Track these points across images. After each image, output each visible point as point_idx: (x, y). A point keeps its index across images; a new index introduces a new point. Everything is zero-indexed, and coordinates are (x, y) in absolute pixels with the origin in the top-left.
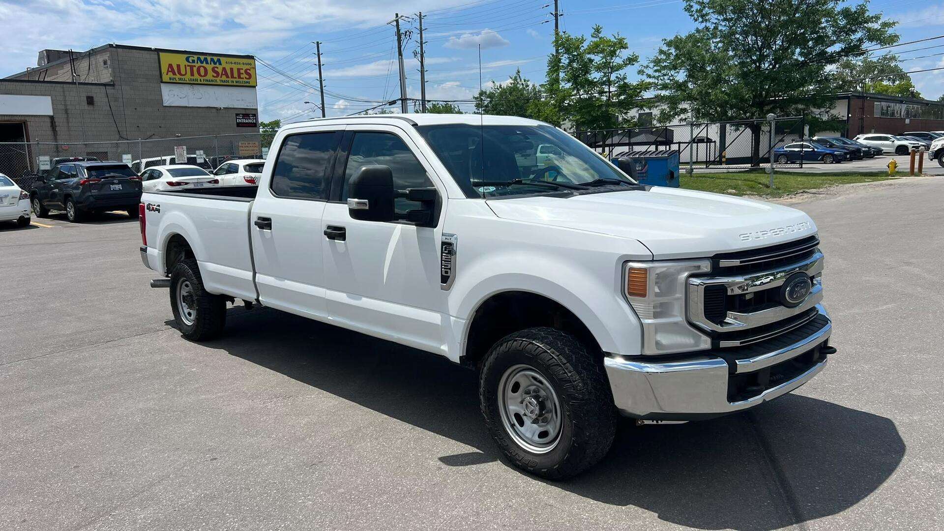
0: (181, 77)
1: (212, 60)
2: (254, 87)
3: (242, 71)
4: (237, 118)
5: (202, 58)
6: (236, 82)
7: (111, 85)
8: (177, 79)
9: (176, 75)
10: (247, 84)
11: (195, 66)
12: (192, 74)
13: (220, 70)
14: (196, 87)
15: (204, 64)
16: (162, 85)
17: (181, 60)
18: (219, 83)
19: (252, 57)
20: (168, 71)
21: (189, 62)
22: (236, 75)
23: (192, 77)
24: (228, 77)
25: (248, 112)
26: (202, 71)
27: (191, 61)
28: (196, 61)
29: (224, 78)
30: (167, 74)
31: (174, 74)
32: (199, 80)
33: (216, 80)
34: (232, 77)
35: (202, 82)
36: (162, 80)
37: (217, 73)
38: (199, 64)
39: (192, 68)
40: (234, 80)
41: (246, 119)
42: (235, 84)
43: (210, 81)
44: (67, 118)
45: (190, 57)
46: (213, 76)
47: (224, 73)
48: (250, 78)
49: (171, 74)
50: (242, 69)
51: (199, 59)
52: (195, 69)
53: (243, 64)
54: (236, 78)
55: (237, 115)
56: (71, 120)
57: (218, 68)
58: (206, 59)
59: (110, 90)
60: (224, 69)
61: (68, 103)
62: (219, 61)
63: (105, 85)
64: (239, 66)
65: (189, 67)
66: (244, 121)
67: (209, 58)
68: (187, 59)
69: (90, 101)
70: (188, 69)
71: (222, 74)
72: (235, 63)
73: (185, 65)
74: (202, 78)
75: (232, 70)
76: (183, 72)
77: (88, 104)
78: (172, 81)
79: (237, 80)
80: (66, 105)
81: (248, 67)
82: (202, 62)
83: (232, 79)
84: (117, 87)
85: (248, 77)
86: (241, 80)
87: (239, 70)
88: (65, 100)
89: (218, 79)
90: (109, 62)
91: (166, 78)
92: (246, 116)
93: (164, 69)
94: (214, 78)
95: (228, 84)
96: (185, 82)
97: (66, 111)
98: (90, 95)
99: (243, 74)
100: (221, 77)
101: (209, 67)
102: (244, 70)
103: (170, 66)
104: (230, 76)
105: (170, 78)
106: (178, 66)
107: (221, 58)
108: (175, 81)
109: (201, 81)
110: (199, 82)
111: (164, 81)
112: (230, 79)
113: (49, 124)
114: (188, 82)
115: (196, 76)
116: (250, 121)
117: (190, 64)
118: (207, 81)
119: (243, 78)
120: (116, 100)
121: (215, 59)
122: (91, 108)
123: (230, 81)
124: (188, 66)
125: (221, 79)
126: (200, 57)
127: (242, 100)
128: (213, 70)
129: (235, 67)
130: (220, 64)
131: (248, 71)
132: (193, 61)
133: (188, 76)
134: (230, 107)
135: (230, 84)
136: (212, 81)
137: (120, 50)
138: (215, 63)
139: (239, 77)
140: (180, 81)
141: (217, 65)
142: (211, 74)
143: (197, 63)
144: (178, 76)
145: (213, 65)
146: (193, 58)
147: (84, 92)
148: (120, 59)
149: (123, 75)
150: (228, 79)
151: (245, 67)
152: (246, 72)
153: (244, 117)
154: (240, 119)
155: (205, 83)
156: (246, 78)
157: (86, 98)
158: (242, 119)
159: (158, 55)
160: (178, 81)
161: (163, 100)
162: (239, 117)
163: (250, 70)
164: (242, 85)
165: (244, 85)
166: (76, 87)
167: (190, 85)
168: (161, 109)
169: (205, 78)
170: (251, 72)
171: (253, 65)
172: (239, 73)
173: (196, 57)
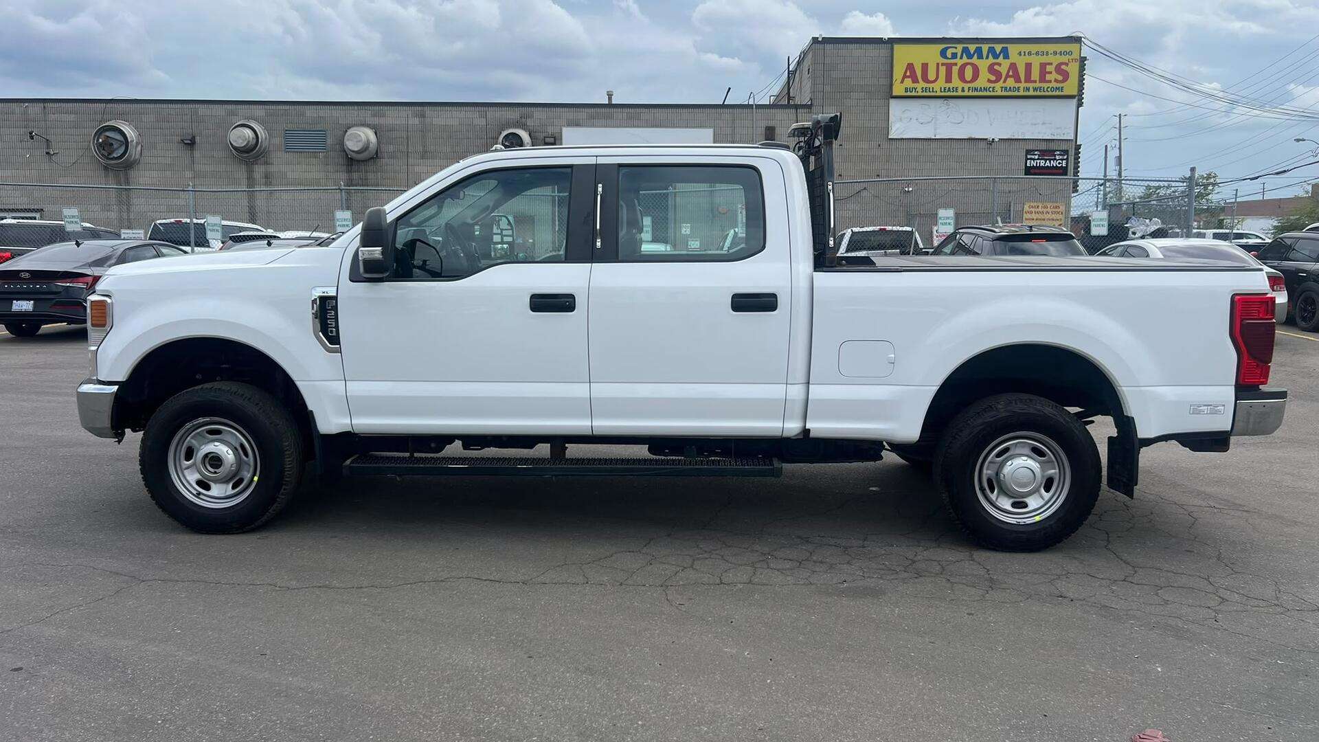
1: (992, 50)
2: (1073, 97)
3: (1053, 68)
4: (1027, 159)
5: (972, 48)
6: (1035, 89)
7: (809, 107)
8: (919, 89)
9: (917, 82)
10: (1058, 93)
11: (956, 64)
12: (949, 79)
13: (1004, 69)
14: (952, 102)
15: (975, 60)
17: (931, 55)
18: (999, 93)
19: (1077, 40)
20: (905, 76)
21: (946, 57)
22: (1035, 74)
23: (948, 85)
24: (1018, 80)
25: (1052, 146)
26: (969, 73)
27: (949, 55)
28: (959, 56)
29: (1011, 82)
30: (902, 82)
31: (915, 80)
32: (960, 89)
33: (993, 88)
34: (1028, 79)
35: (966, 93)
36: (891, 92)
37: (998, 75)
38: (965, 60)
39: (949, 68)
40: (1031, 85)
41: (1046, 160)
42: (1031, 93)
43: (981, 91)
45: (947, 48)
46: (989, 81)
47: (1011, 73)
48: (1065, 79)
49: (908, 83)
50: (1051, 64)
51: (965, 50)
52: (955, 70)
53: (1053, 54)
54: (1035, 82)
55: (1028, 152)
58: (979, 52)
59: (803, 114)
60: (1013, 66)
61: (737, 138)
62: (1005, 51)
63: (796, 106)
64: (1044, 59)
65: (944, 67)
66: (1042, 164)
68: (943, 53)
69: (770, 135)
70: (943, 70)
71: (1008, 76)
72: (1037, 53)
73: (938, 64)
74: (966, 86)
75: (1028, 66)
76: (932, 76)
77: (765, 139)
78: (909, 94)
79: (1037, 85)
81: (1064, 59)
82: (970, 56)
83: (1027, 84)
84: (814, 109)
85: (1060, 78)
86: (1045, 85)
87: (1043, 66)
88: (733, 134)
89: (998, 86)
90: (811, 70)
91: (898, 89)
92: (1047, 153)
93: (899, 72)
94: (993, 85)
95: (1014, 93)
96: (936, 94)
98: (771, 124)
99: (1051, 73)
100: (1005, 82)
101: (983, 65)
102: (1054, 65)
103: (910, 67)
104: (1022, 76)
105: (904, 89)
106: (925, 67)
107: (1009, 47)
108: (913, 94)
109: (963, 90)
110: (960, 93)
111: (897, 93)
112: (1022, 86)
114: (939, 94)
115: (956, 82)
116: (1054, 163)
117: (949, 61)
118: (976, 89)
119: (1050, 81)
121: (996, 48)
123: (1022, 89)
124: (943, 64)
125: (1004, 85)
126: (967, 47)
127: (1044, 124)
128: (991, 69)
129: (1036, 62)
130: (1006, 57)
131: (1063, 67)
132: (954, 56)
133: (941, 83)
134: (1016, 137)
135: (1022, 93)
136: (985, 89)
137: (828, 47)
138: (996, 56)
139: (1043, 79)
140: (924, 94)
141: (1001, 59)
142: (983, 80)
143: (961, 58)
144: (922, 84)
145: (991, 60)
146: (954, 50)
147: (762, 120)
148: (828, 61)
149: (828, 88)
150: (1017, 85)
151: (1056, 60)
152: (1058, 69)
153: (1044, 155)
154: (1034, 159)
155: (971, 94)
156: (1056, 81)
157: (763, 129)
158: (1038, 159)
159: (892, 49)
160: (920, 94)
161: (890, 129)
162: (1033, 157)
163: (1067, 64)
164: (1047, 94)
165: (1050, 93)
166: (752, 113)
167: (942, 100)
168: (885, 145)
169: (972, 85)
170: (1070, 68)
171: (1075, 56)
172: (1043, 73)
173: (960, 47)
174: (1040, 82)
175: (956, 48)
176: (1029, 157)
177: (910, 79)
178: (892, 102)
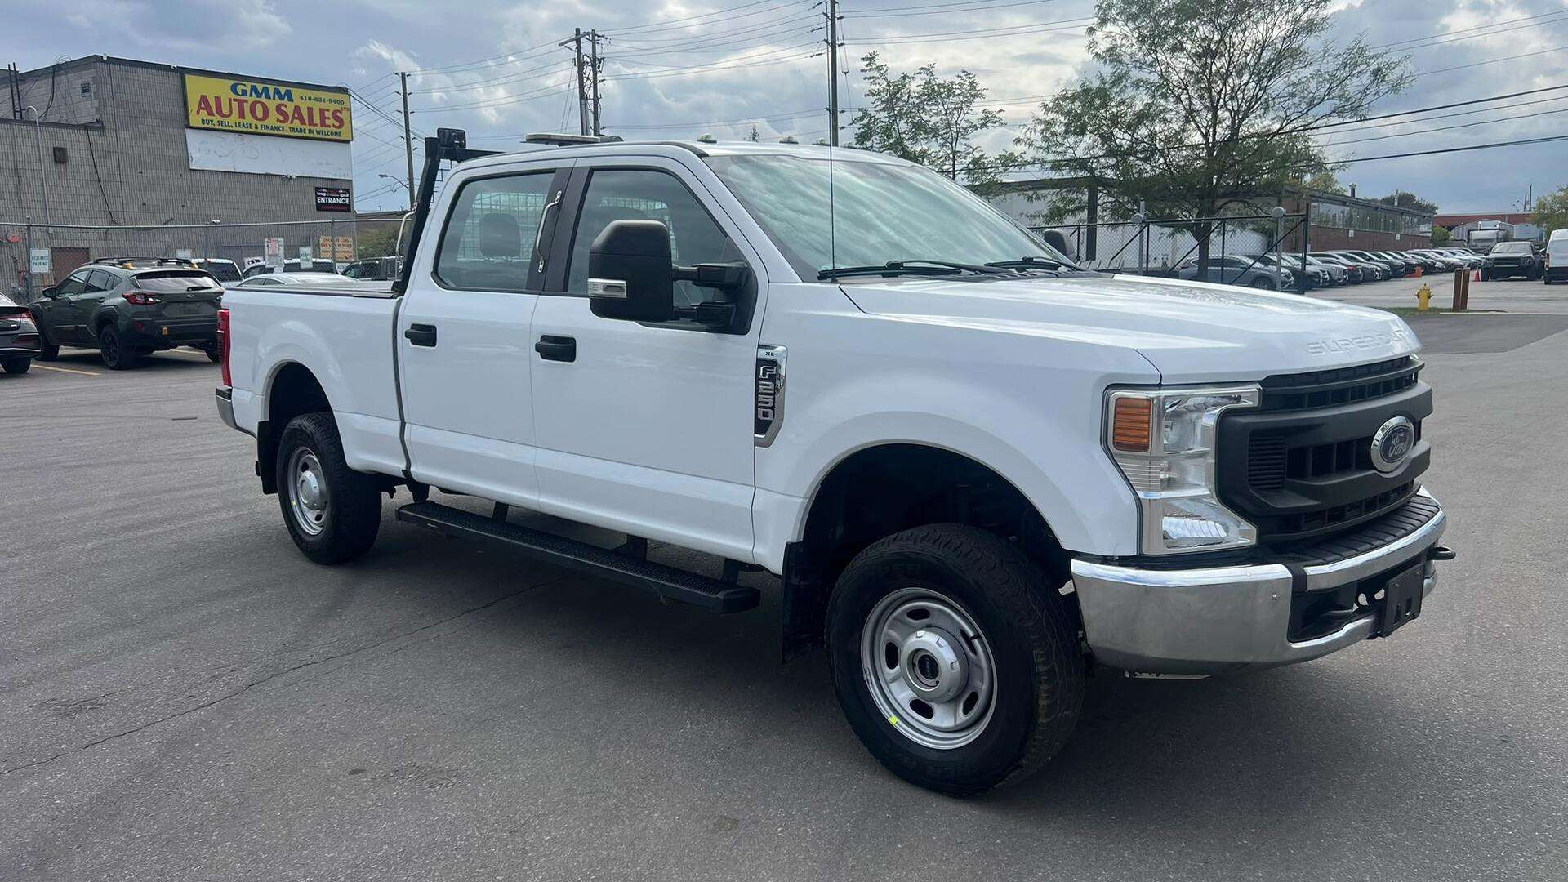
0: (222, 119)
1: (277, 91)
2: (347, 142)
3: (327, 114)
4: (317, 196)
5: (260, 87)
6: (318, 132)
7: (98, 126)
8: (215, 122)
9: (212, 115)
10: (336, 137)
11: (247, 101)
12: (242, 116)
13: (290, 110)
14: (247, 137)
15: (263, 99)
16: (189, 132)
17: (222, 88)
18: (289, 133)
19: (344, 91)
20: (200, 108)
21: (235, 92)
22: (317, 119)
23: (242, 121)
24: (302, 122)
25: (336, 185)
26: (259, 110)
27: (240, 92)
28: (248, 94)
29: (297, 124)
30: (198, 113)
31: (210, 113)
32: (253, 126)
33: (283, 128)
34: (311, 123)
35: (259, 130)
36: (188, 122)
37: (285, 115)
38: (254, 98)
39: (241, 103)
40: (314, 129)
41: (332, 197)
42: (315, 135)
43: (272, 129)
44: (19, 185)
45: (238, 84)
46: (278, 120)
47: (296, 115)
48: (341, 126)
49: (204, 113)
50: (328, 110)
51: (254, 89)
52: (247, 107)
53: (330, 101)
54: (317, 125)
55: (318, 189)
56: (24, 188)
57: (286, 106)
58: (266, 90)
59: (95, 137)
60: (297, 109)
61: (20, 157)
62: (288, 93)
63: (86, 127)
64: (323, 105)
66: (330, 201)
67: (271, 88)
68: (234, 89)
69: (60, 156)
70: (235, 105)
71: (294, 118)
72: (316, 99)
73: (230, 99)
74: (259, 123)
75: (310, 110)
76: (226, 111)
77: (55, 160)
78: (206, 126)
79: (319, 128)
80: (16, 162)
81: (339, 107)
82: (259, 95)
83: (312, 127)
84: (107, 132)
85: (337, 124)
86: (327, 129)
87: (322, 111)
88: (15, 154)
89: (287, 126)
90: (93, 89)
91: (195, 120)
92: (333, 192)
93: (193, 104)
94: (282, 125)
95: (302, 135)
96: (229, 128)
97: (17, 172)
98: (59, 144)
99: (329, 118)
100: (292, 122)
101: (272, 104)
102: (331, 111)
103: (204, 99)
104: (307, 122)
105: (203, 120)
106: (218, 100)
107: (293, 90)
108: (210, 126)
109: (256, 127)
110: (253, 130)
111: (191, 124)
112: (307, 127)
114: (234, 128)
115: (249, 119)
116: (339, 201)
117: (239, 97)
118: (268, 127)
120: (107, 154)
121: (283, 90)
122: (61, 167)
123: (307, 131)
124: (235, 100)
125: (291, 126)
126: (255, 86)
127: (326, 164)
128: (278, 109)
129: (316, 106)
130: (291, 99)
131: (338, 114)
132: (244, 93)
133: (234, 119)
134: (307, 175)
135: (307, 135)
136: (276, 128)
137: (113, 66)
138: (282, 98)
139: (323, 124)
140: (220, 127)
141: (286, 101)
142: (273, 119)
143: (251, 95)
144: (216, 118)
146: (243, 87)
147: (47, 141)
148: (115, 82)
149: (119, 112)
150: (303, 127)
151: (333, 107)
152: (335, 115)
153: (330, 193)
154: (323, 197)
155: (263, 131)
156: (334, 126)
157: (51, 152)
158: (326, 196)
159: (183, 79)
160: (216, 127)
161: (190, 159)
162: (322, 194)
163: (341, 112)
164: (327, 137)
165: (331, 137)
166: (36, 130)
167: (237, 135)
168: (186, 175)
169: (262, 123)
170: (344, 116)
171: (346, 105)
172: (323, 118)
173: (248, 86)
174: (321, 126)
175: (245, 85)
176: (318, 194)
177: (205, 112)
178: (189, 133)
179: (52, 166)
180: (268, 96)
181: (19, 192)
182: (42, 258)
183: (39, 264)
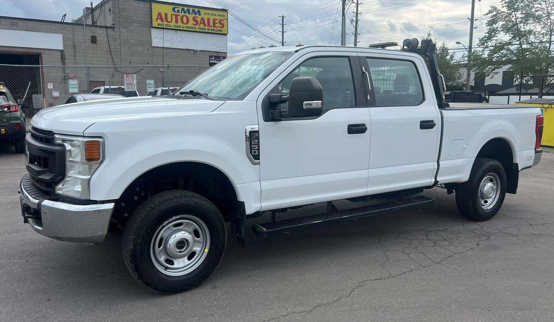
0: (167, 23)
1: (194, 11)
2: (226, 35)
3: (217, 21)
4: (210, 60)
5: (186, 9)
6: (212, 30)
7: (113, 28)
8: (164, 25)
9: (163, 22)
10: (220, 32)
11: (179, 15)
12: (177, 22)
13: (199, 20)
14: (178, 32)
15: (187, 14)
16: (152, 30)
17: (168, 10)
18: (198, 30)
19: (226, 11)
20: (157, 18)
22: (211, 24)
23: (177, 24)
24: (205, 25)
25: (220, 55)
26: (185, 20)
27: (176, 10)
29: (202, 26)
30: (157, 21)
31: (162, 21)
32: (182, 27)
33: (195, 28)
34: (209, 25)
35: (184, 29)
36: (152, 25)
37: (197, 22)
38: (183, 14)
39: (177, 16)
40: (210, 28)
41: (217, 61)
42: (210, 31)
43: (190, 28)
44: (75, 53)
45: (175, 7)
46: (193, 24)
47: (202, 22)
48: (223, 27)
49: (159, 21)
50: (217, 20)
51: (183, 9)
52: (179, 18)
53: (218, 15)
54: (211, 26)
55: (210, 57)
56: (77, 54)
57: (197, 18)
58: (188, 10)
59: (110, 32)
60: (203, 19)
61: (76, 40)
62: (199, 12)
63: (106, 27)
64: (215, 17)
65: (175, 16)
67: (191, 9)
68: (174, 10)
69: (94, 40)
70: (174, 17)
71: (201, 23)
72: (212, 14)
73: (172, 14)
74: (184, 26)
75: (209, 20)
76: (169, 20)
77: (92, 42)
78: (160, 26)
79: (212, 28)
80: (74, 42)
81: (222, 18)
82: (185, 13)
83: (209, 28)
84: (116, 29)
85: (221, 26)
86: (216, 29)
87: (214, 20)
88: (74, 38)
89: (197, 27)
90: (112, 10)
91: (155, 24)
93: (155, 17)
94: (195, 26)
95: (204, 31)
96: (170, 28)
97: (74, 47)
98: (94, 34)
99: (217, 23)
100: (200, 25)
101: (191, 17)
102: (219, 20)
103: (160, 14)
104: (207, 25)
105: (159, 24)
106: (166, 15)
107: (201, 10)
108: (162, 27)
109: (183, 27)
110: (181, 28)
111: (153, 26)
112: (207, 27)
113: (59, 57)
114: (173, 28)
115: (180, 23)
117: (176, 13)
118: (188, 27)
119: (217, 27)
120: (115, 40)
121: (196, 10)
122: (94, 45)
123: (206, 29)
124: (174, 15)
125: (199, 27)
126: (184, 8)
127: (216, 45)
128: (194, 19)
129: (212, 18)
130: (200, 14)
131: (222, 21)
132: (178, 11)
133: (173, 24)
134: (205, 50)
135: (206, 31)
136: (192, 28)
138: (196, 14)
139: (214, 26)
140: (166, 27)
141: (197, 15)
142: (191, 23)
143: (181, 13)
144: (165, 23)
145: (194, 15)
146: (178, 9)
147: (89, 33)
148: (120, 6)
149: (121, 20)
150: (205, 27)
151: (219, 18)
152: (220, 22)
153: (216, 58)
154: (213, 60)
155: (186, 29)
156: (219, 27)
157: (90, 37)
158: (214, 60)
159: (151, 5)
161: (152, 42)
162: (212, 59)
163: (223, 20)
164: (216, 32)
165: (217, 32)
166: (84, 28)
167: (174, 31)
168: (150, 49)
169: (186, 25)
170: (224, 22)
171: (226, 17)
172: (214, 23)
173: (180, 8)
174: (213, 27)
175: (179, 8)
176: (211, 59)
177: (160, 20)
179: (90, 45)
180: (189, 13)
181: (75, 56)
182: (75, 85)
183: (73, 88)
